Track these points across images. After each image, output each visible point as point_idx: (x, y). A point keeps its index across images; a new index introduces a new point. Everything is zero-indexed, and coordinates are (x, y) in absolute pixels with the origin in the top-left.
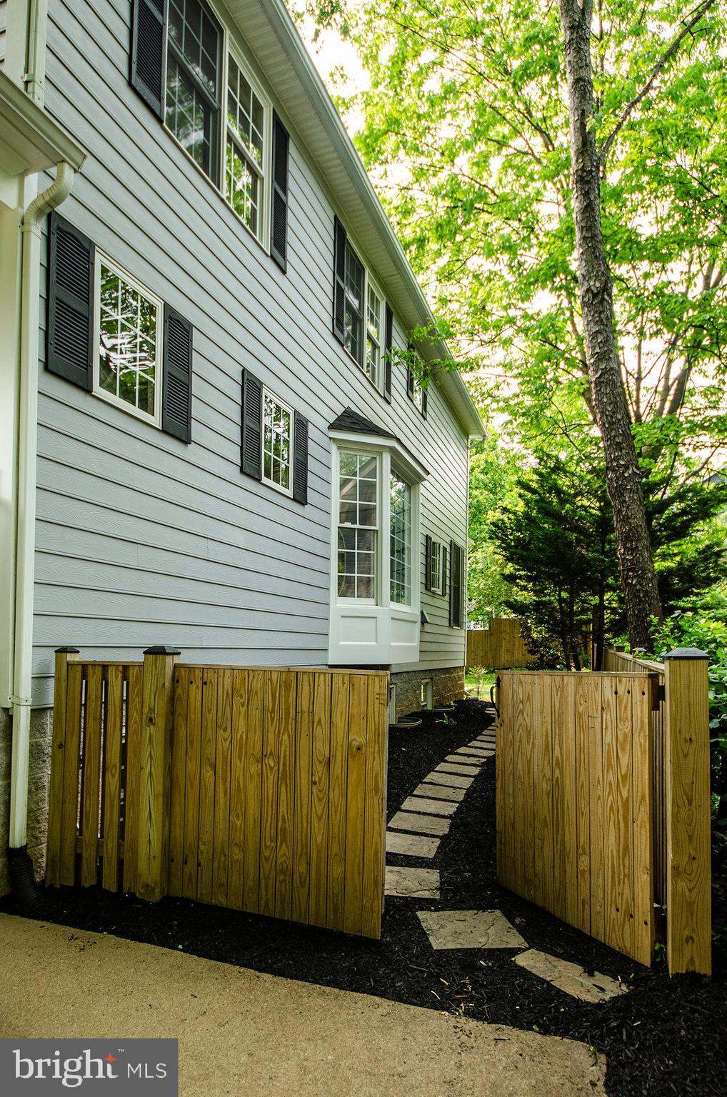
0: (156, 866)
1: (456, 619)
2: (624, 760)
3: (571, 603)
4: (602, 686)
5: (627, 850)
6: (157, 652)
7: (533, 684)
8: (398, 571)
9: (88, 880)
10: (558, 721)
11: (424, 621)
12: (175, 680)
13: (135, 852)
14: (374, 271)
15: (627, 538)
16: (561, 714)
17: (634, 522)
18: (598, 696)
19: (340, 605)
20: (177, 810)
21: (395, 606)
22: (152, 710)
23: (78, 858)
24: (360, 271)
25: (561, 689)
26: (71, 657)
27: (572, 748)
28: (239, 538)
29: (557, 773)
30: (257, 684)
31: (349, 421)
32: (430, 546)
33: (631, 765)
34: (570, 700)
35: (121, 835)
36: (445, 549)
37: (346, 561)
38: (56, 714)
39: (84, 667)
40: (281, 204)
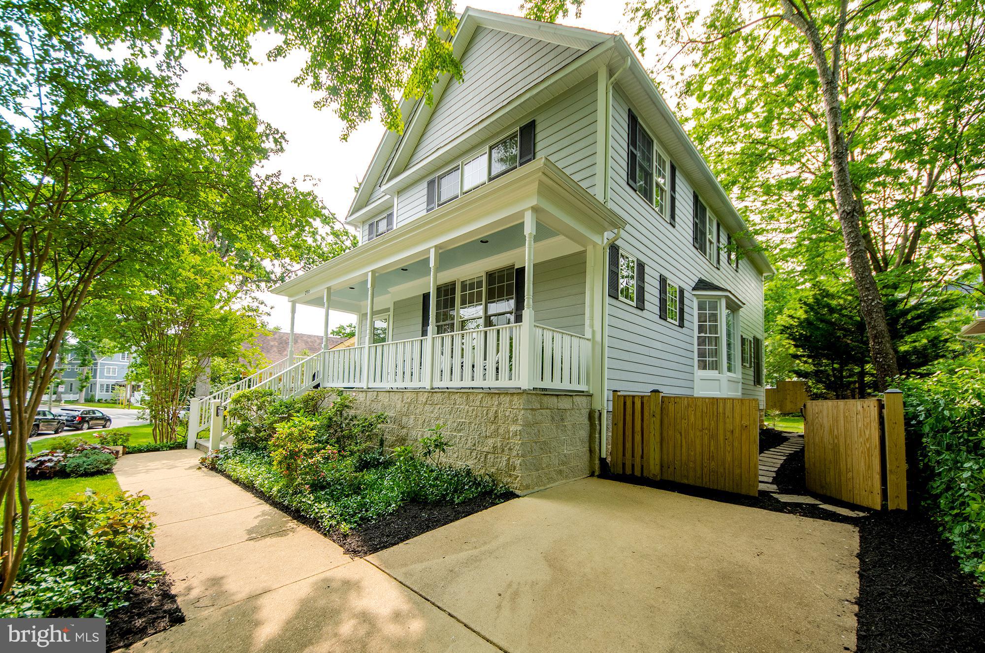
0: (658, 467)
1: (758, 381)
2: (867, 433)
3: (841, 371)
4: (856, 405)
5: (869, 467)
6: (656, 391)
7: (823, 405)
9: (629, 471)
10: (836, 420)
11: (743, 382)
12: (662, 402)
13: (648, 463)
14: (711, 207)
15: (875, 337)
16: (837, 417)
17: (880, 328)
18: (855, 409)
19: (700, 374)
20: (665, 449)
21: (729, 374)
22: (654, 412)
23: (624, 464)
24: (704, 210)
25: (837, 407)
26: (619, 394)
27: (843, 430)
29: (836, 441)
30: (699, 403)
31: (702, 285)
32: (743, 340)
33: (870, 434)
34: (842, 411)
35: (642, 457)
36: (751, 341)
37: (702, 352)
38: (613, 413)
39: (625, 396)
40: (673, 199)
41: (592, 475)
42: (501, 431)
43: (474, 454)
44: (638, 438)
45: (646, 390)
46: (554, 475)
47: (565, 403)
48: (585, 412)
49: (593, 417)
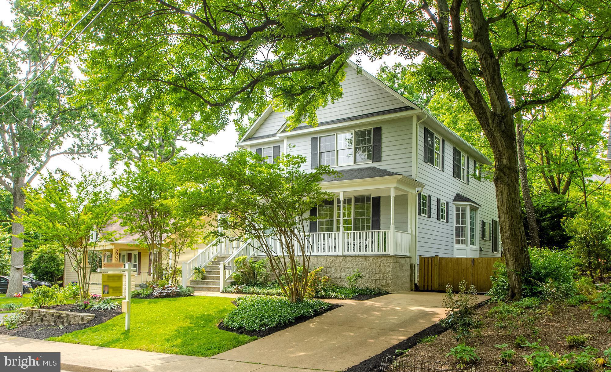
0: (437, 286)
1: (495, 249)
6: (437, 256)
8: (472, 236)
9: (426, 288)
11: (481, 250)
12: (440, 260)
13: (434, 285)
14: (463, 150)
19: (456, 246)
20: (440, 278)
21: (471, 246)
22: (436, 264)
23: (424, 286)
24: (459, 153)
26: (422, 257)
28: (436, 233)
31: (457, 198)
32: (483, 224)
35: (431, 283)
36: (490, 224)
37: (457, 235)
38: (420, 265)
39: (425, 258)
40: (443, 157)
41: (412, 290)
42: (383, 271)
43: (370, 281)
44: (430, 275)
45: (433, 255)
46: (400, 288)
47: (403, 261)
48: (409, 264)
49: (412, 267)
